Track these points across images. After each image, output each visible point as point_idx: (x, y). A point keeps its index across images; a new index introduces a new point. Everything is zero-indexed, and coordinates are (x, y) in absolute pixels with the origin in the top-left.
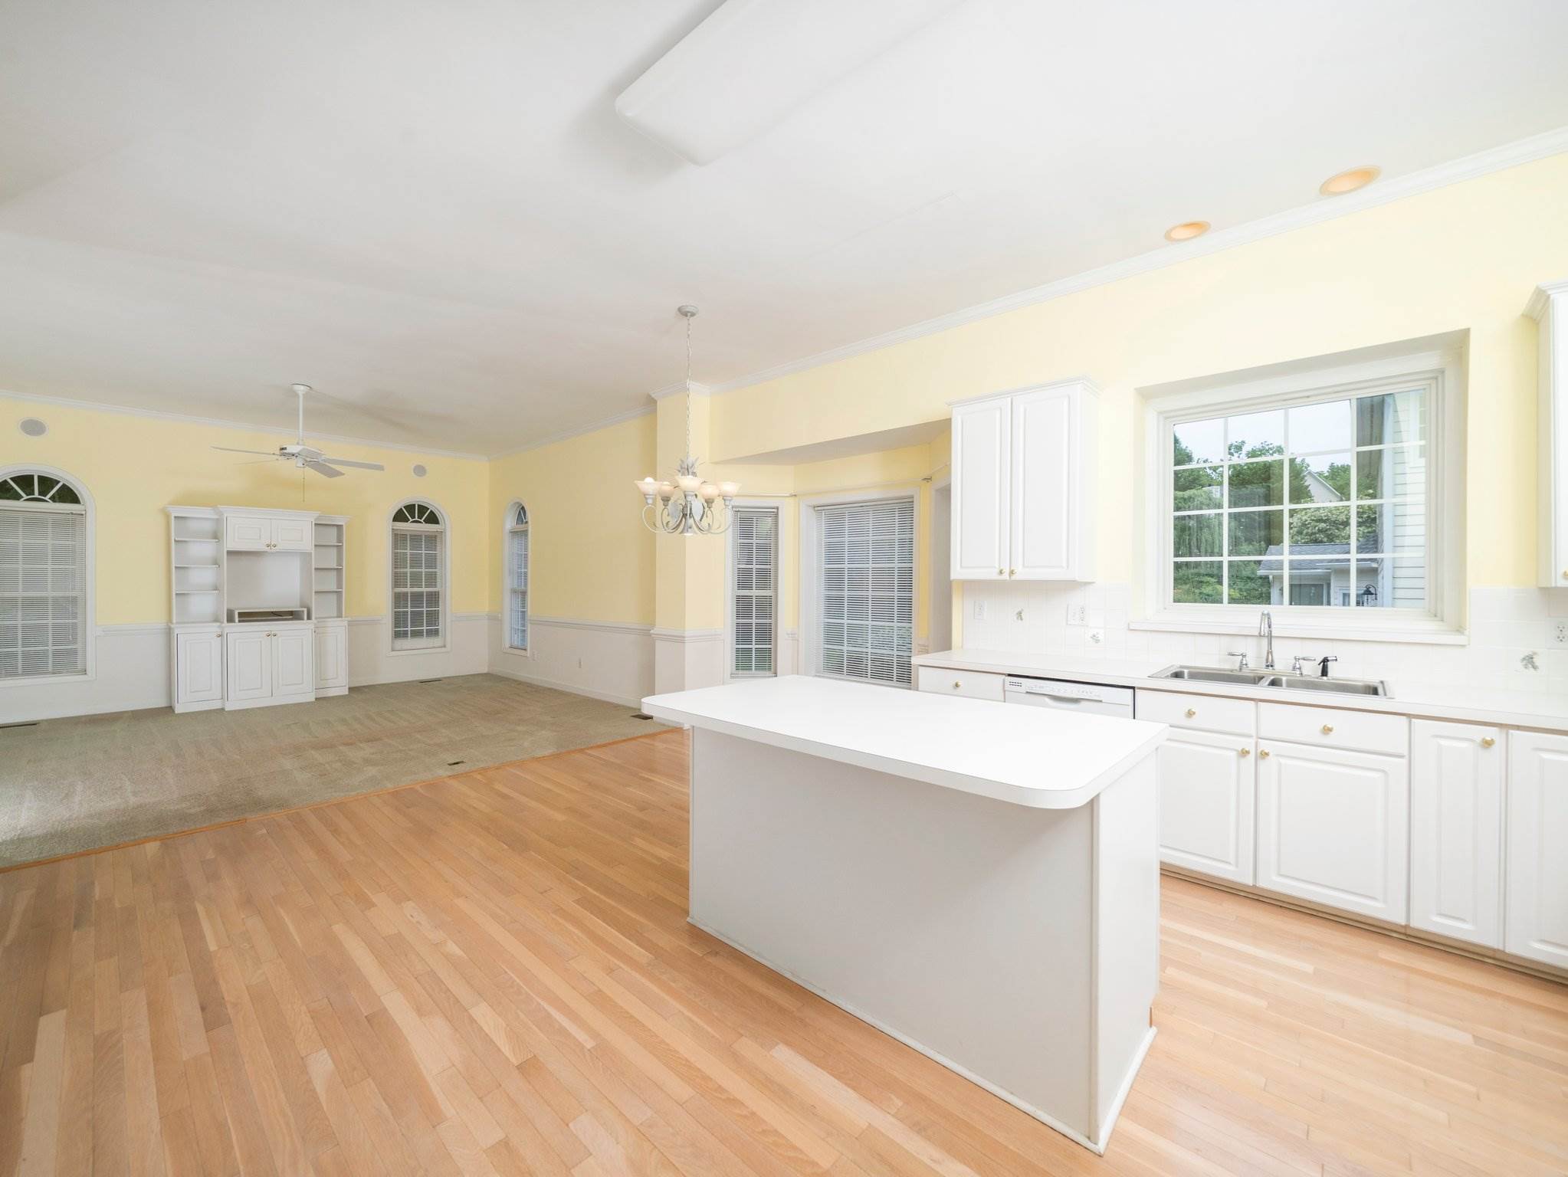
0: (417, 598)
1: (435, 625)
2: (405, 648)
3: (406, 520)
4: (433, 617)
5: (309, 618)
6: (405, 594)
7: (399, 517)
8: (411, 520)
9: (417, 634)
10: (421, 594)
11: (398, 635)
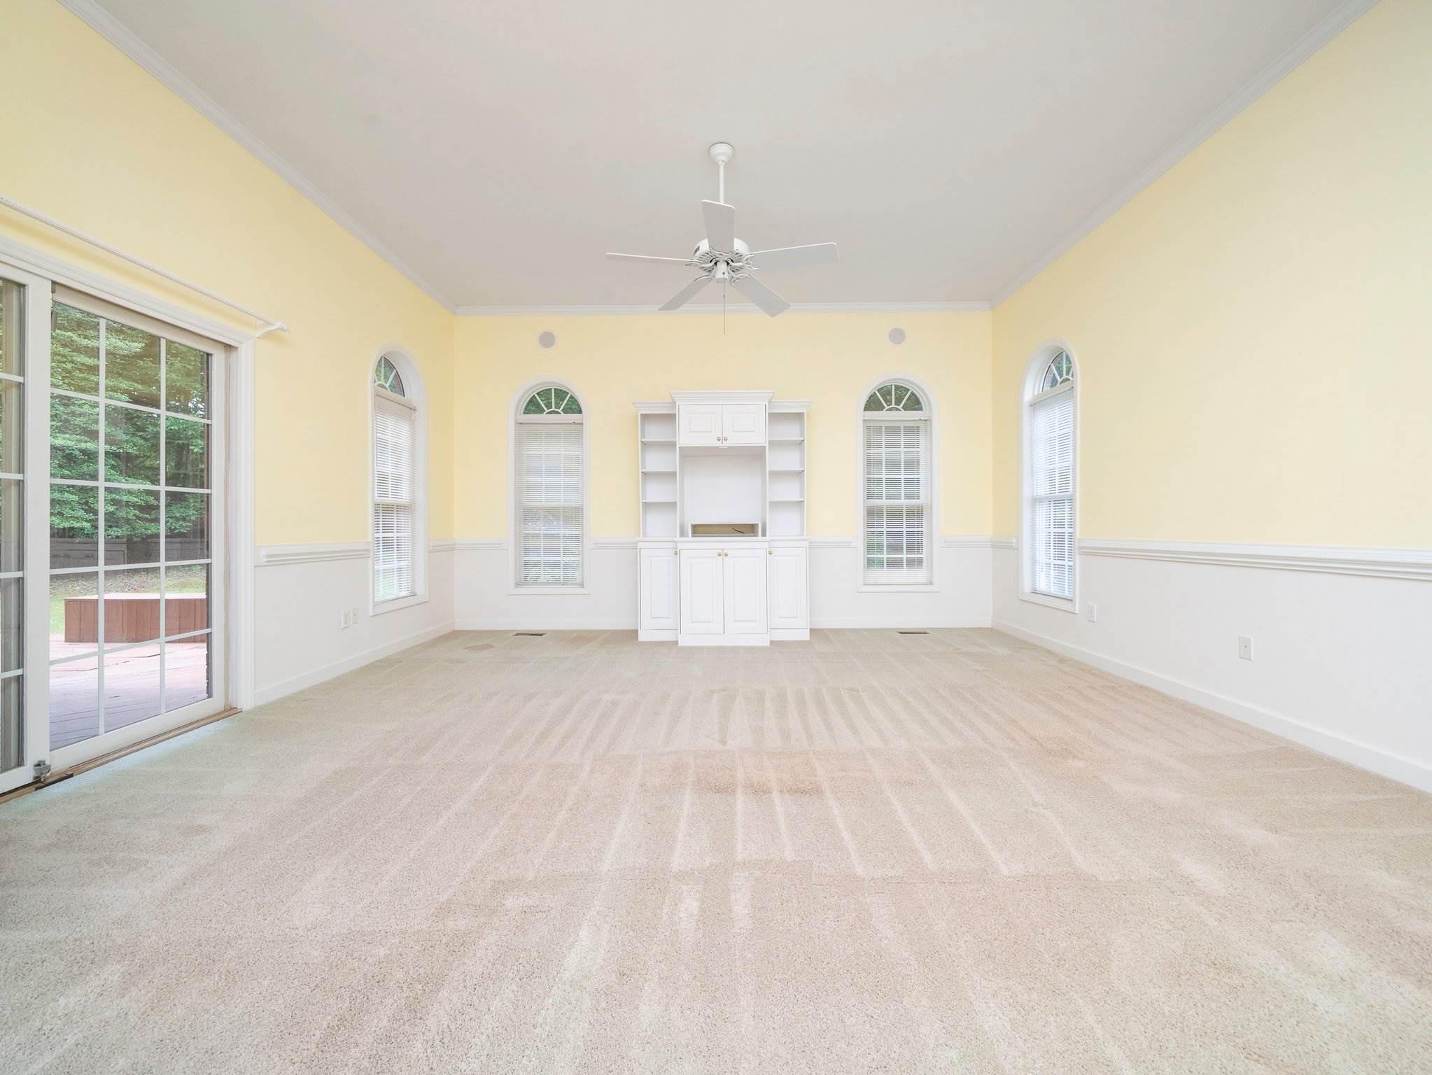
0: (894, 513)
1: (918, 553)
2: (880, 581)
3: (881, 408)
4: (915, 542)
5: (764, 534)
6: (880, 508)
7: (872, 404)
8: (887, 408)
9: (894, 564)
10: (899, 509)
11: (870, 563)
